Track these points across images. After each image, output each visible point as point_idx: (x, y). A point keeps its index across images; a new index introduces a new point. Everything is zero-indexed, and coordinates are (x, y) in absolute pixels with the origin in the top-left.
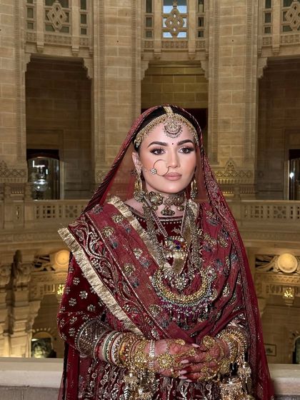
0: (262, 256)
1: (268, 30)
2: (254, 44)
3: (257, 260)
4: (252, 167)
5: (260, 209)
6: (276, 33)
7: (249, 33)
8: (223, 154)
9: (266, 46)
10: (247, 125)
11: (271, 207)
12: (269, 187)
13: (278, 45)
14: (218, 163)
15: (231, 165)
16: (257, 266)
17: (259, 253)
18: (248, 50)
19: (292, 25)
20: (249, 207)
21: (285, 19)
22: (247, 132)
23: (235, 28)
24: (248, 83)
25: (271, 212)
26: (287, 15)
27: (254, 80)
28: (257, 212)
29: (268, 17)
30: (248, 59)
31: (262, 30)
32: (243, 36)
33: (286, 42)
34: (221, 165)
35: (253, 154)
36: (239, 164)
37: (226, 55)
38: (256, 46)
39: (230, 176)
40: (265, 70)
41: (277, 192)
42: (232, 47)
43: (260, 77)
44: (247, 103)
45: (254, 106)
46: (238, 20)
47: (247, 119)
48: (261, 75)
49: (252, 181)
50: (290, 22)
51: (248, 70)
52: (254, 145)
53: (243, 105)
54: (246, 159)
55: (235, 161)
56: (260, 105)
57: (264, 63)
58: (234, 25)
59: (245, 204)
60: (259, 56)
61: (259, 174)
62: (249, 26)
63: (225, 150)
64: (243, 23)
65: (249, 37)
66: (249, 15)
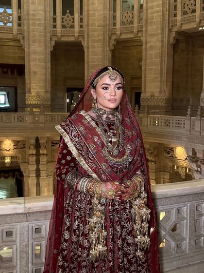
0: (55, 141)
1: (55, 27)
2: (48, 33)
3: (52, 143)
4: (49, 96)
5: (54, 117)
6: (59, 28)
7: (45, 27)
8: (34, 89)
9: (54, 35)
10: (46, 74)
11: (59, 116)
12: (57, 106)
13: (60, 35)
14: (31, 94)
15: (38, 95)
16: (52, 146)
17: (54, 139)
18: (45, 36)
19: (67, 26)
20: (48, 116)
21: (63, 22)
22: (46, 78)
23: (38, 23)
24: (46, 53)
25: (60, 119)
26: (64, 20)
27: (49, 51)
28: (52, 119)
29: (55, 20)
30: (45, 40)
31: (52, 26)
32: (42, 28)
33: (64, 33)
34: (33, 94)
35: (49, 89)
36: (42, 94)
37: (34, 37)
38: (49, 34)
39: (38, 100)
40: (54, 47)
41: (61, 109)
42: (37, 34)
43: (51, 50)
44: (46, 63)
45: (49, 65)
46: (39, 20)
47: (46, 71)
48: (52, 49)
49: (49, 103)
50: (65, 23)
51: (46, 46)
52: (50, 85)
53: (43, 64)
54: (46, 92)
55: (41, 93)
56: (52, 65)
57: (53, 43)
58: (37, 22)
59: (46, 115)
60: (51, 39)
61: (53, 99)
62: (45, 23)
63: (34, 87)
64: (42, 22)
65: (45, 29)
66: (45, 18)
